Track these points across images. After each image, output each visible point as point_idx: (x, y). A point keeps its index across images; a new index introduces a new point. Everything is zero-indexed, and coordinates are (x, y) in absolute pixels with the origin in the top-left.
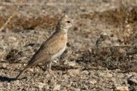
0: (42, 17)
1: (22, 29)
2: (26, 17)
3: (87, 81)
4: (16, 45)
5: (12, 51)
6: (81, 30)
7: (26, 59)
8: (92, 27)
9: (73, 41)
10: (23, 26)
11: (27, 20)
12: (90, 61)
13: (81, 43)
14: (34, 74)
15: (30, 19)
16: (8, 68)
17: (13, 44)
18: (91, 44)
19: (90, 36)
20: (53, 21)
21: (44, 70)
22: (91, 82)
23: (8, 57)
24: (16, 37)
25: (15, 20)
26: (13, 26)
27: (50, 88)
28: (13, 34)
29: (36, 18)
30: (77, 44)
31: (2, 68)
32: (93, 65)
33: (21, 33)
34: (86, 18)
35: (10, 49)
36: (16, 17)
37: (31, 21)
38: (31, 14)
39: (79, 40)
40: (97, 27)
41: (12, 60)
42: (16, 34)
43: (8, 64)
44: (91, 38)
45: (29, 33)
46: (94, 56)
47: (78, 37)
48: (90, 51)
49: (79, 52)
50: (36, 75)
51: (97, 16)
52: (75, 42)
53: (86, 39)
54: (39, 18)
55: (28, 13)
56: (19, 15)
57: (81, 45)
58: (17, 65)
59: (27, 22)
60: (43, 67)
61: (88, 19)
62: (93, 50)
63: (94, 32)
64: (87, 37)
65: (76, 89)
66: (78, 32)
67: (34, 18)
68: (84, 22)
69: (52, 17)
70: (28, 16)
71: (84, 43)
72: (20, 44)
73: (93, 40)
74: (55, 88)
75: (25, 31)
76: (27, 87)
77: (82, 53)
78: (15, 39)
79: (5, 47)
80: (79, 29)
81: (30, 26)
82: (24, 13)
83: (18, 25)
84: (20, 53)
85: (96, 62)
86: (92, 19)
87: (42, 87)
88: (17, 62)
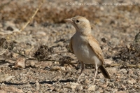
0: (75, 9)
1: (52, 22)
2: (56, 9)
3: (125, 81)
4: (45, 41)
5: (42, 47)
6: (118, 24)
7: (57, 57)
8: (130, 20)
9: (109, 36)
10: (53, 19)
11: (58, 12)
12: (128, 59)
13: (118, 38)
14: (67, 73)
15: (61, 12)
16: (37, 66)
17: (43, 39)
18: (130, 40)
19: (128, 30)
20: (86, 14)
21: (77, 69)
22: (130, 82)
23: (37, 54)
24: (45, 32)
25: (45, 13)
26: (43, 19)
27: (84, 88)
28: (42, 28)
29: (68, 10)
30: (114, 39)
31: (31, 66)
32: (132, 63)
33: (51, 27)
34: (124, 10)
35: (39, 46)
36: (46, 9)
37: (62, 14)
38: (62, 5)
39: (116, 35)
40: (137, 20)
41: (41, 58)
42: (46, 29)
43: (37, 62)
44: (129, 33)
45: (61, 28)
46: (133, 53)
47: (115, 31)
48: (129, 47)
49: (117, 48)
50: (68, 74)
51: (136, 7)
52: (112, 37)
53: (124, 34)
54: (72, 11)
55: (59, 4)
56: (49, 7)
57: (118, 41)
58: (46, 63)
59: (57, 14)
60: (76, 65)
61: (126, 11)
62: (131, 46)
63: (132, 26)
64: (125, 31)
65: (112, 89)
66: (115, 26)
67: (65, 10)
68: (121, 15)
69: (85, 9)
70: (59, 8)
71: (122, 38)
72: (50, 39)
73: (132, 34)
74: (90, 89)
75: (55, 25)
76: (58, 87)
77: (120, 50)
78: (44, 34)
79: (33, 43)
80: (116, 22)
81: (60, 19)
82: (55, 5)
83: (48, 18)
84: (50, 50)
85: (135, 59)
86: (130, 11)
87: (75, 87)
88: (47, 60)
